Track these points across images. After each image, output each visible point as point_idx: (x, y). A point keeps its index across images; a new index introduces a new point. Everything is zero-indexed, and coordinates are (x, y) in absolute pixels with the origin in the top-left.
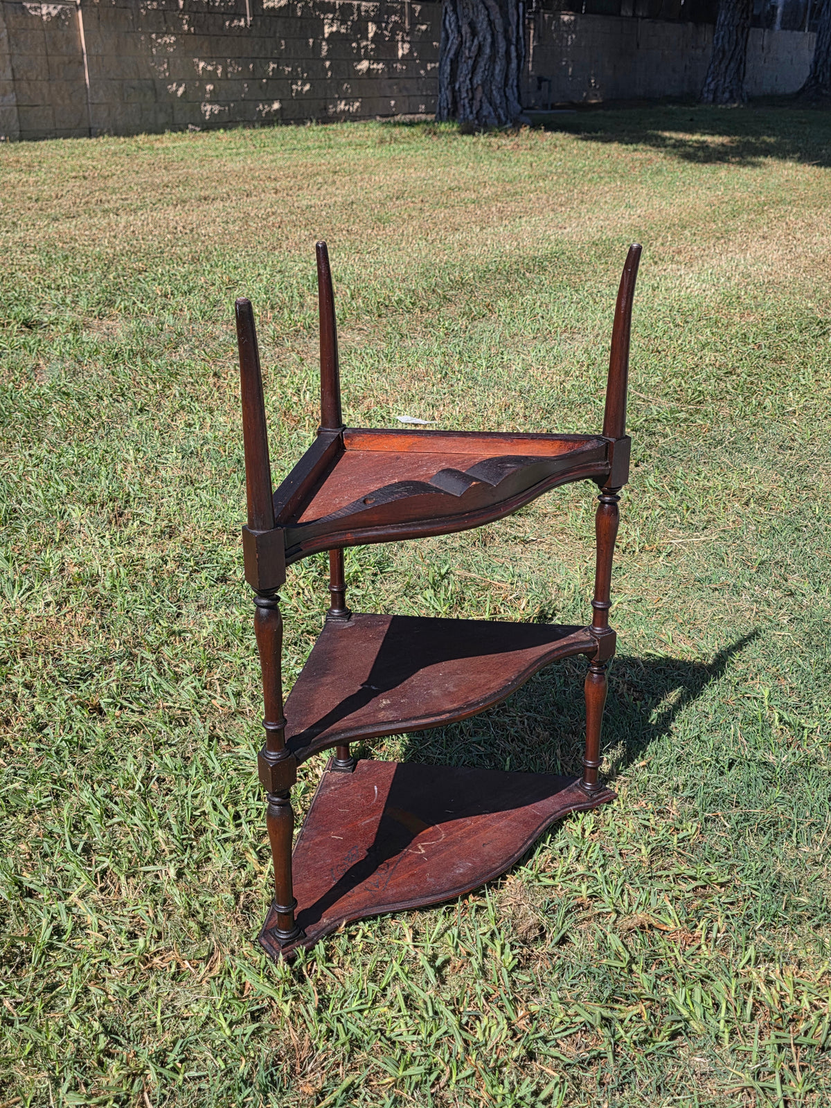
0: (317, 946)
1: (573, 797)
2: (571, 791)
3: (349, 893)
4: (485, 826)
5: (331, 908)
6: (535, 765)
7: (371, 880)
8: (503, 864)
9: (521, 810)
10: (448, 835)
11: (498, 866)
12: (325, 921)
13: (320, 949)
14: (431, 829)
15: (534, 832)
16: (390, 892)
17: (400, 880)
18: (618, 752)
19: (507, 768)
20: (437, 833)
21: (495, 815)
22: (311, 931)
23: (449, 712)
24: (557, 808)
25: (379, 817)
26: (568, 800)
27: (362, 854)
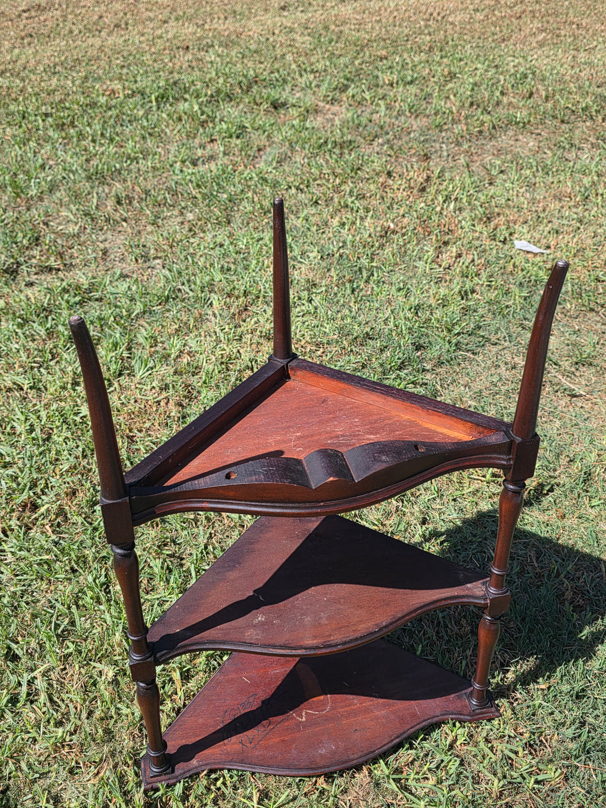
0: (178, 784)
1: (459, 704)
2: (459, 697)
3: (226, 741)
4: (367, 710)
5: (206, 752)
6: (443, 658)
7: (250, 733)
8: (361, 757)
9: (406, 703)
10: (333, 709)
11: (355, 757)
12: (194, 762)
13: (179, 788)
14: (322, 697)
15: (404, 733)
16: (257, 753)
17: (271, 742)
18: (526, 666)
19: (418, 653)
20: (324, 704)
21: (381, 701)
22: (180, 768)
23: (306, 649)
24: (438, 713)
25: (288, 670)
26: (451, 707)
27: (255, 705)
